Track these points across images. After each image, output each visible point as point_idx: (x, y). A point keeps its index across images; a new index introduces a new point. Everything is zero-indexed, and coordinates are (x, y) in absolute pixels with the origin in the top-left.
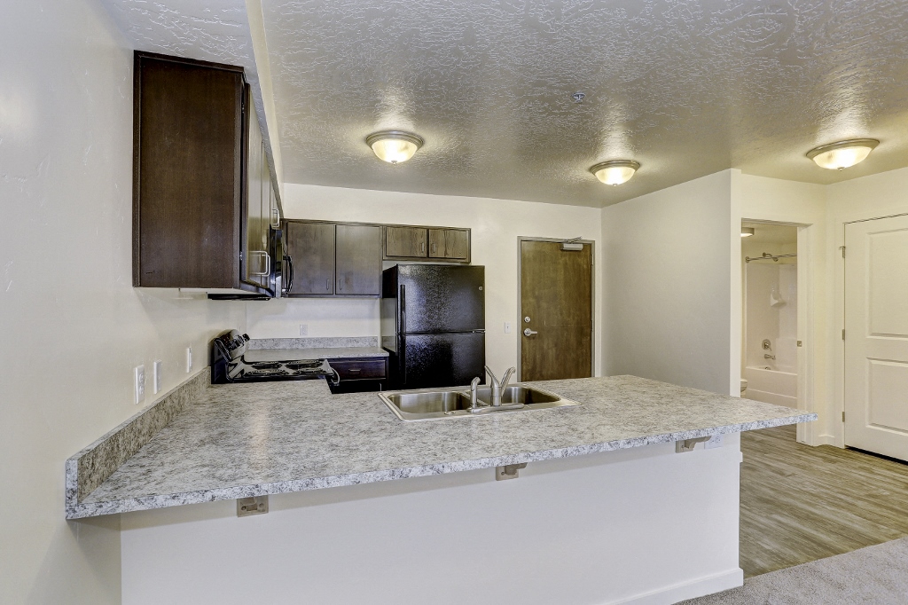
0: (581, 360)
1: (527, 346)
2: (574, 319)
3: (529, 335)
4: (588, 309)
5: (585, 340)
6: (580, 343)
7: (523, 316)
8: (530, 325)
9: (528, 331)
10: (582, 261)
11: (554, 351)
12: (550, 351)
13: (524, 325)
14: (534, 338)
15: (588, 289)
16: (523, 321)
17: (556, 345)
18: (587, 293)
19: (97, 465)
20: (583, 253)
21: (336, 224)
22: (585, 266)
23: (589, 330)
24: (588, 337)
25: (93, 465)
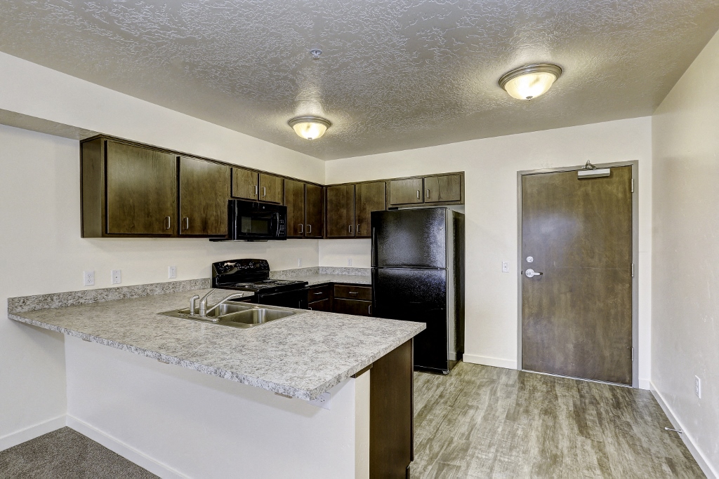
0: (613, 312)
2: (600, 260)
3: (530, 276)
5: (622, 289)
6: (611, 291)
7: (524, 255)
8: (531, 266)
9: (531, 273)
10: (615, 190)
12: (563, 297)
13: (524, 266)
14: (539, 281)
15: (626, 224)
16: (524, 260)
17: (571, 291)
19: (28, 303)
20: (615, 179)
21: (355, 184)
22: (620, 195)
23: (626, 276)
24: (628, 285)
25: (24, 302)
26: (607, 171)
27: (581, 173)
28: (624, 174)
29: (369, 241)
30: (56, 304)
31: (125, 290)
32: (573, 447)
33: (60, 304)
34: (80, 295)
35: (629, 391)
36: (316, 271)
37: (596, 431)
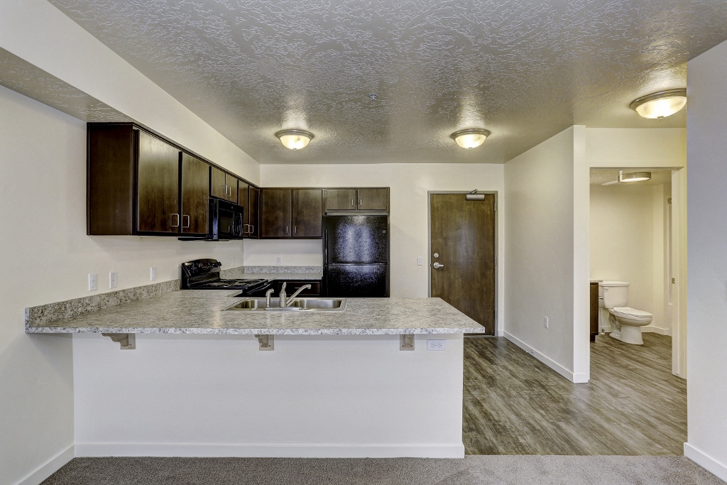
0: (484, 289)
1: (436, 276)
2: (478, 255)
3: (437, 268)
4: (492, 247)
5: (489, 273)
6: (483, 275)
7: (433, 253)
8: (437, 260)
9: (437, 265)
10: (485, 208)
11: (460, 280)
12: (456, 280)
13: (433, 260)
14: (442, 270)
15: (491, 231)
16: (432, 256)
17: (462, 276)
18: (491, 234)
19: (46, 313)
20: (486, 202)
21: (292, 189)
22: (489, 213)
23: (492, 264)
24: (492, 271)
25: (42, 312)
26: (482, 197)
27: (469, 196)
28: (491, 198)
29: (320, 242)
30: (69, 313)
31: (122, 294)
32: (495, 371)
33: (72, 312)
34: (87, 301)
35: (494, 339)
36: (242, 269)
37: (498, 361)
